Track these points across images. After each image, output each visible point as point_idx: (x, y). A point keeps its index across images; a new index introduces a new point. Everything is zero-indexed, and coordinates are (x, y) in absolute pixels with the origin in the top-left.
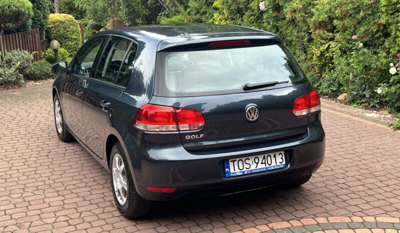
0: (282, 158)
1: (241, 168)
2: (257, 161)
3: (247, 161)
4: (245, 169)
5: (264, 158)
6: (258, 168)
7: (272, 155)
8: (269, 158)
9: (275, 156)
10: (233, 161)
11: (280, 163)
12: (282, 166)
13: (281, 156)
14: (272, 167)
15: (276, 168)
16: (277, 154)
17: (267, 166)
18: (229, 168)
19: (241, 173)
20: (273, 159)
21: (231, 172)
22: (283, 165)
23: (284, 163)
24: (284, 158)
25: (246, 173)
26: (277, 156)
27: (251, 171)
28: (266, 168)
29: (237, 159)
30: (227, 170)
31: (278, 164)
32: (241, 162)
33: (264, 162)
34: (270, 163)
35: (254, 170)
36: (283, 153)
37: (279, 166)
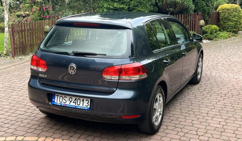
0: (88, 103)
1: (61, 101)
2: (71, 100)
3: (65, 98)
4: (62, 103)
5: (76, 99)
6: (70, 104)
7: (82, 99)
8: (79, 100)
9: (83, 101)
10: (58, 96)
11: (86, 106)
12: (87, 109)
14: (80, 107)
15: (82, 108)
16: (85, 100)
17: (77, 105)
18: (55, 99)
19: (60, 105)
20: (82, 102)
21: (55, 102)
22: (87, 108)
23: (89, 107)
24: (89, 104)
25: (62, 105)
26: (85, 101)
27: (66, 105)
28: (76, 106)
29: (60, 95)
30: (53, 100)
31: (84, 106)
32: (61, 98)
33: (75, 102)
34: (79, 104)
35: (68, 105)
36: (89, 100)
37: (84, 107)
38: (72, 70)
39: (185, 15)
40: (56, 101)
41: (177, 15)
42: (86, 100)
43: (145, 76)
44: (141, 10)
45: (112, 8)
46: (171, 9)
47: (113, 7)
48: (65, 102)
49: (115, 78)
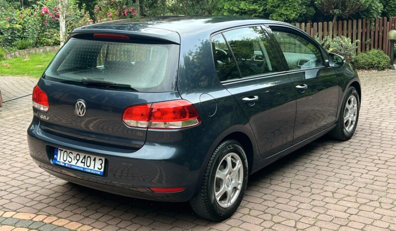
0: (101, 164)
1: (65, 159)
2: (78, 158)
3: (70, 155)
4: (67, 162)
5: (85, 157)
6: (77, 165)
7: (93, 158)
8: (89, 159)
9: (94, 160)
10: (61, 150)
11: (98, 168)
12: (99, 173)
13: (101, 162)
14: (89, 169)
15: (92, 172)
16: (98, 158)
17: (86, 167)
18: (57, 155)
19: (63, 165)
20: (93, 162)
22: (101, 172)
23: (102, 170)
24: (103, 165)
25: (67, 165)
26: (97, 160)
27: (71, 165)
28: (84, 168)
29: (64, 150)
30: (55, 156)
31: (96, 169)
32: (65, 154)
33: (83, 161)
34: (88, 165)
35: (74, 166)
36: (103, 159)
37: (96, 171)
38: (80, 110)
39: (364, 20)
40: (58, 160)
41: (350, 21)
42: (99, 160)
43: (195, 122)
44: (285, 13)
45: (237, 10)
46: (337, 11)
47: (239, 8)
48: (70, 160)
49: (143, 124)
